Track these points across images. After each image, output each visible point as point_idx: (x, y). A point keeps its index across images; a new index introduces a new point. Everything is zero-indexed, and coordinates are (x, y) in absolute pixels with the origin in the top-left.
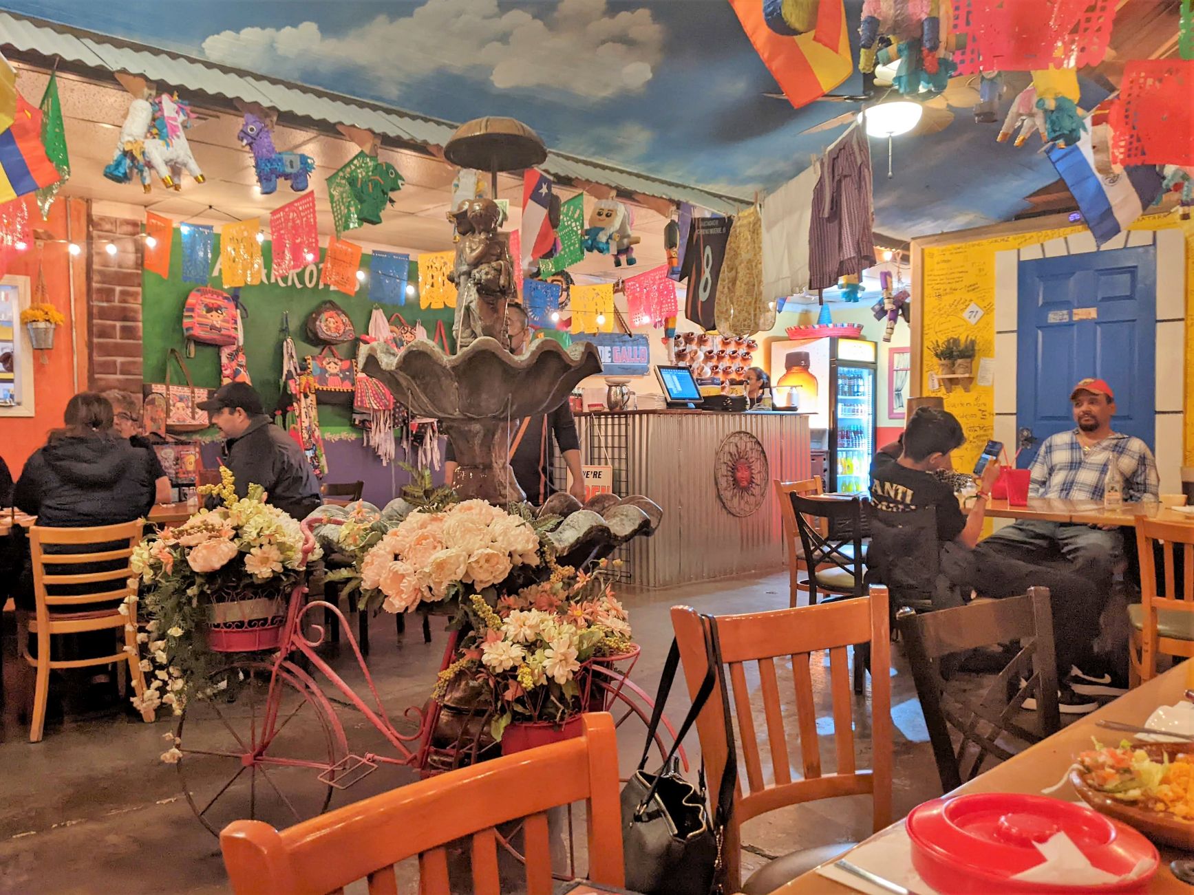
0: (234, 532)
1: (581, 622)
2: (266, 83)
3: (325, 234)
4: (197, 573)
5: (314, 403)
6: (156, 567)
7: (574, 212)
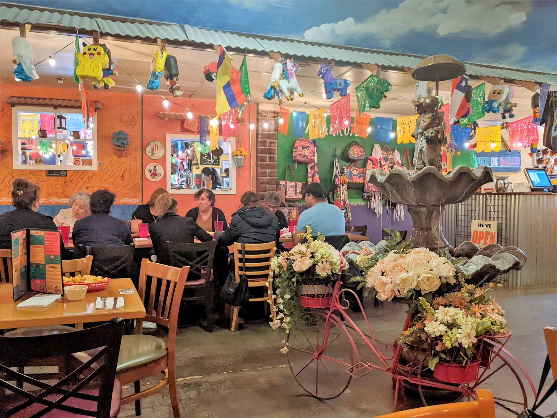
0: (311, 255)
1: (478, 315)
2: (330, 48)
3: (353, 110)
4: (296, 272)
5: (346, 188)
6: (280, 267)
7: (479, 93)
